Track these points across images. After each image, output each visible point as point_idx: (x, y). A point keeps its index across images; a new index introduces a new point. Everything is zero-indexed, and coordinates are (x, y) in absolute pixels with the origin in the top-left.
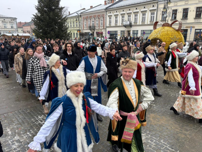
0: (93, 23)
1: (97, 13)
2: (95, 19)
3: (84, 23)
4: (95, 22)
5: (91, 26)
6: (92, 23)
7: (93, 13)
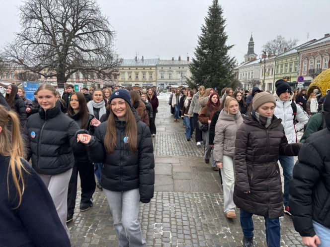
0: (319, 64)
1: (326, 45)
2: (322, 57)
3: (304, 65)
4: (322, 63)
5: (314, 70)
6: (316, 64)
7: (319, 47)
